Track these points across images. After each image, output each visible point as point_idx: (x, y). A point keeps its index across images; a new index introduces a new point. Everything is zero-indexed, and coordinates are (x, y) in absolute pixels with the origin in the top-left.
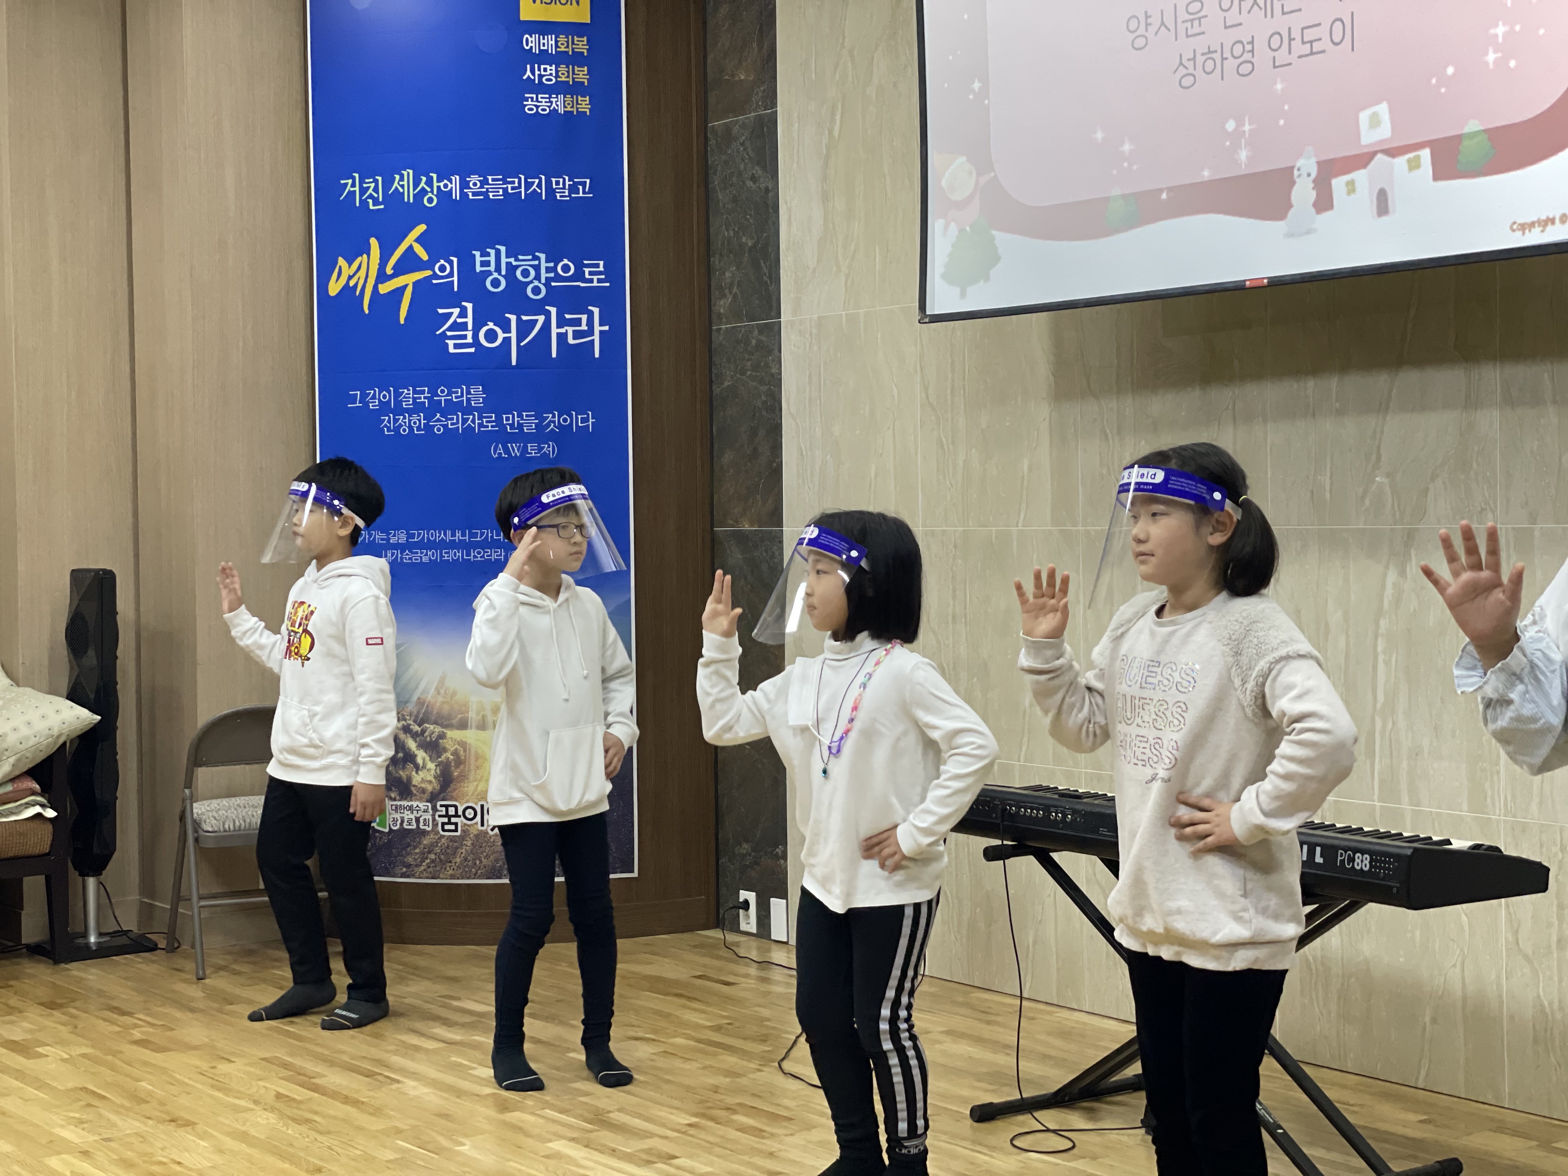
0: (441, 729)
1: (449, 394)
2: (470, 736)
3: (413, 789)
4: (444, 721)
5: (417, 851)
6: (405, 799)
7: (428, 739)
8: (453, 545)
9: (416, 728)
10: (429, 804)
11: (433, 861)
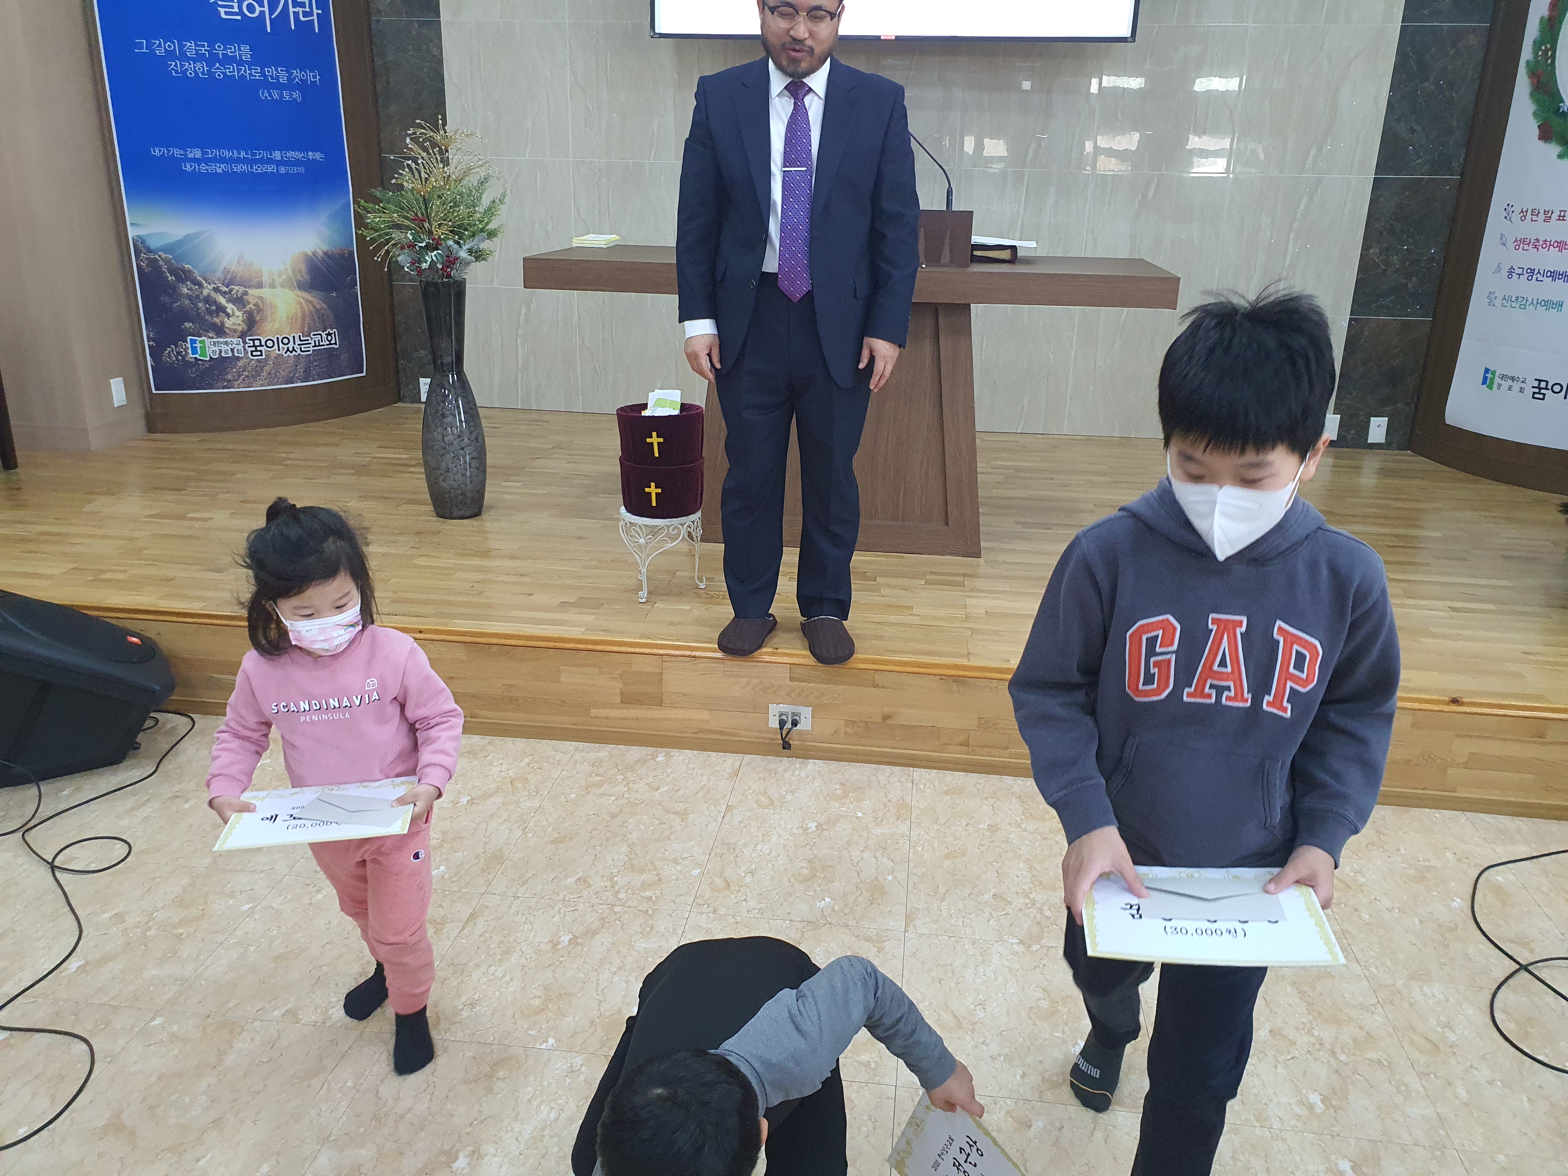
0: (244, 289)
1: (225, 49)
2: (265, 292)
3: (226, 330)
4: (245, 283)
5: (234, 370)
6: (221, 337)
7: (235, 296)
8: (238, 161)
9: (225, 289)
10: (241, 340)
11: (247, 376)
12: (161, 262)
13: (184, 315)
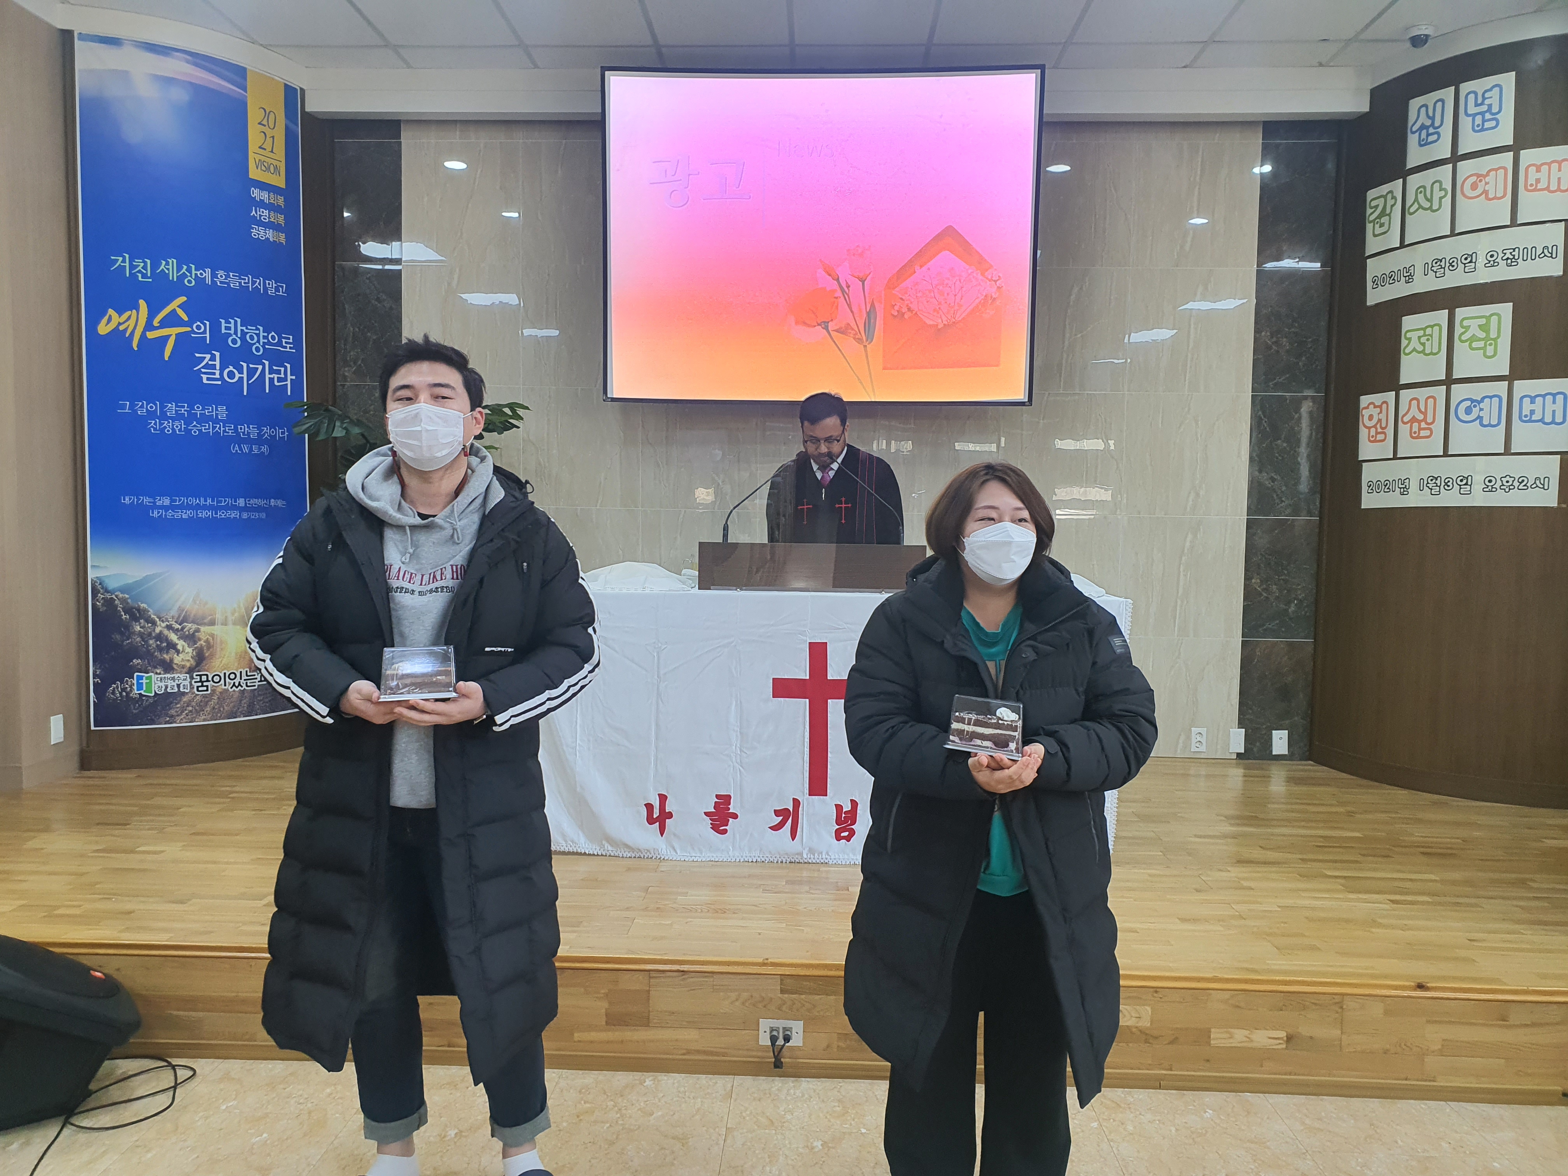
0: (196, 626)
1: (203, 409)
2: (216, 630)
3: (175, 666)
4: (199, 621)
5: (178, 706)
6: (168, 673)
7: (187, 633)
8: (205, 508)
9: (178, 626)
10: (188, 675)
11: (190, 712)
12: (117, 602)
13: (134, 652)
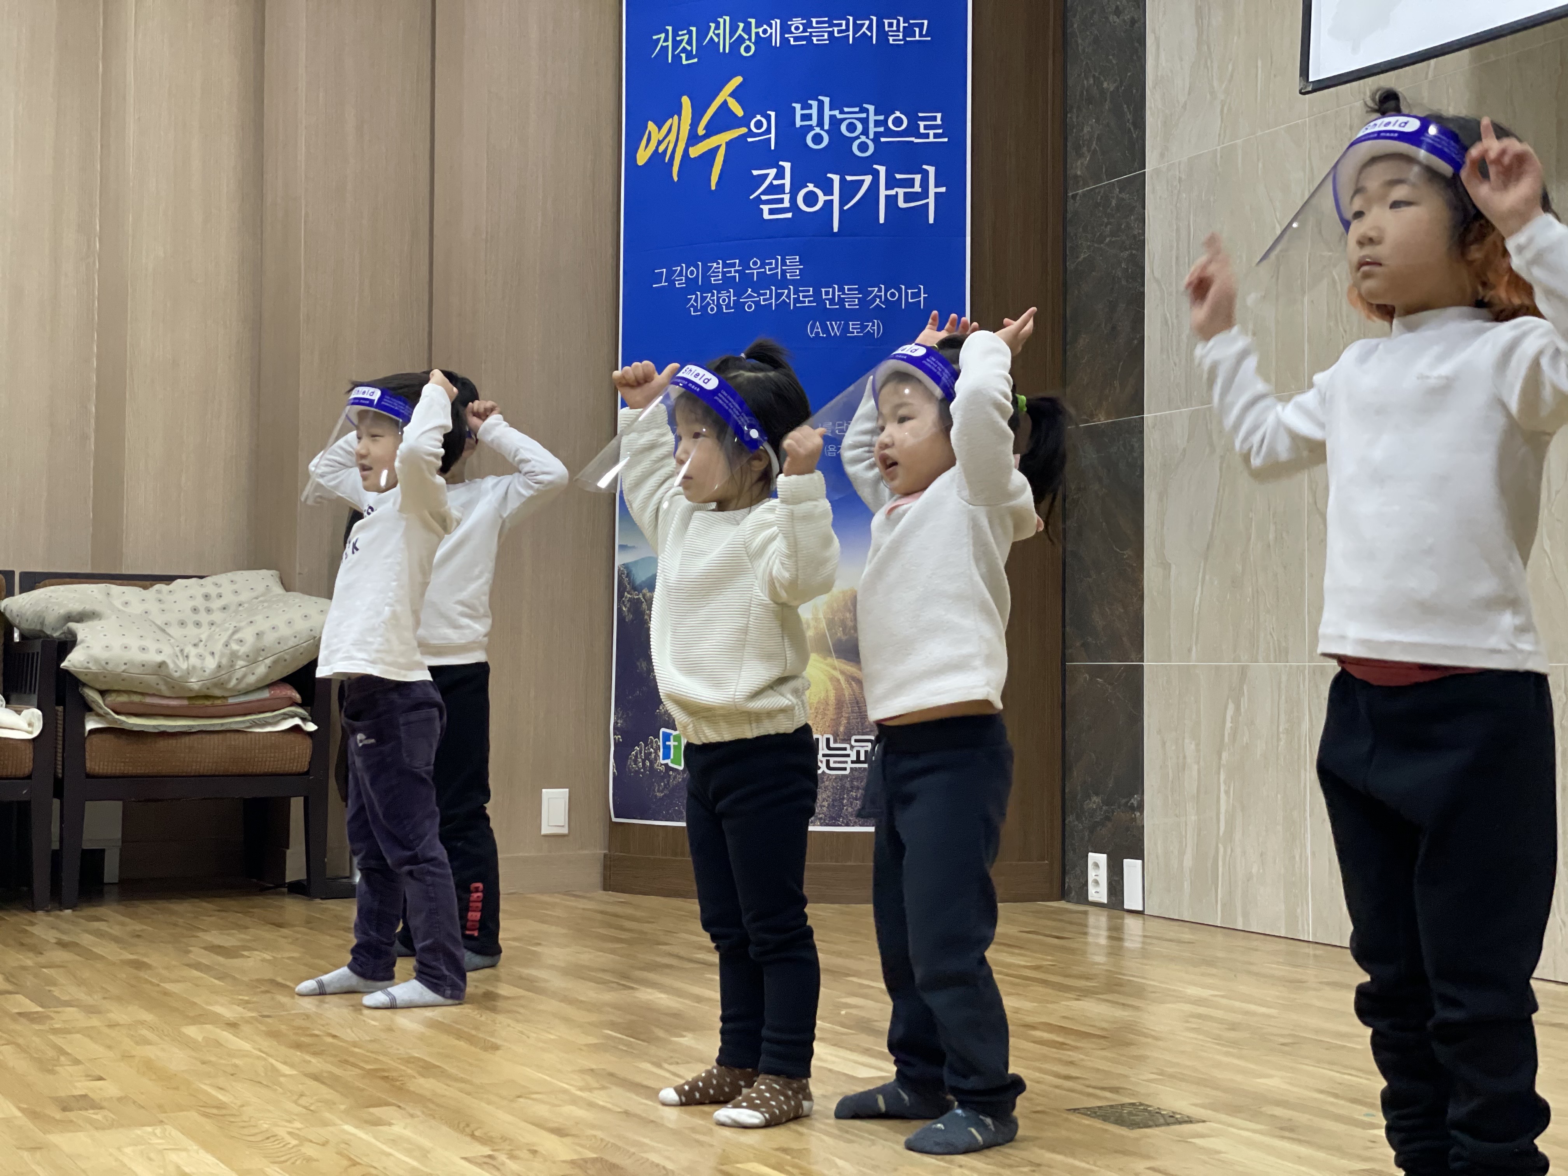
1: (763, 266)
